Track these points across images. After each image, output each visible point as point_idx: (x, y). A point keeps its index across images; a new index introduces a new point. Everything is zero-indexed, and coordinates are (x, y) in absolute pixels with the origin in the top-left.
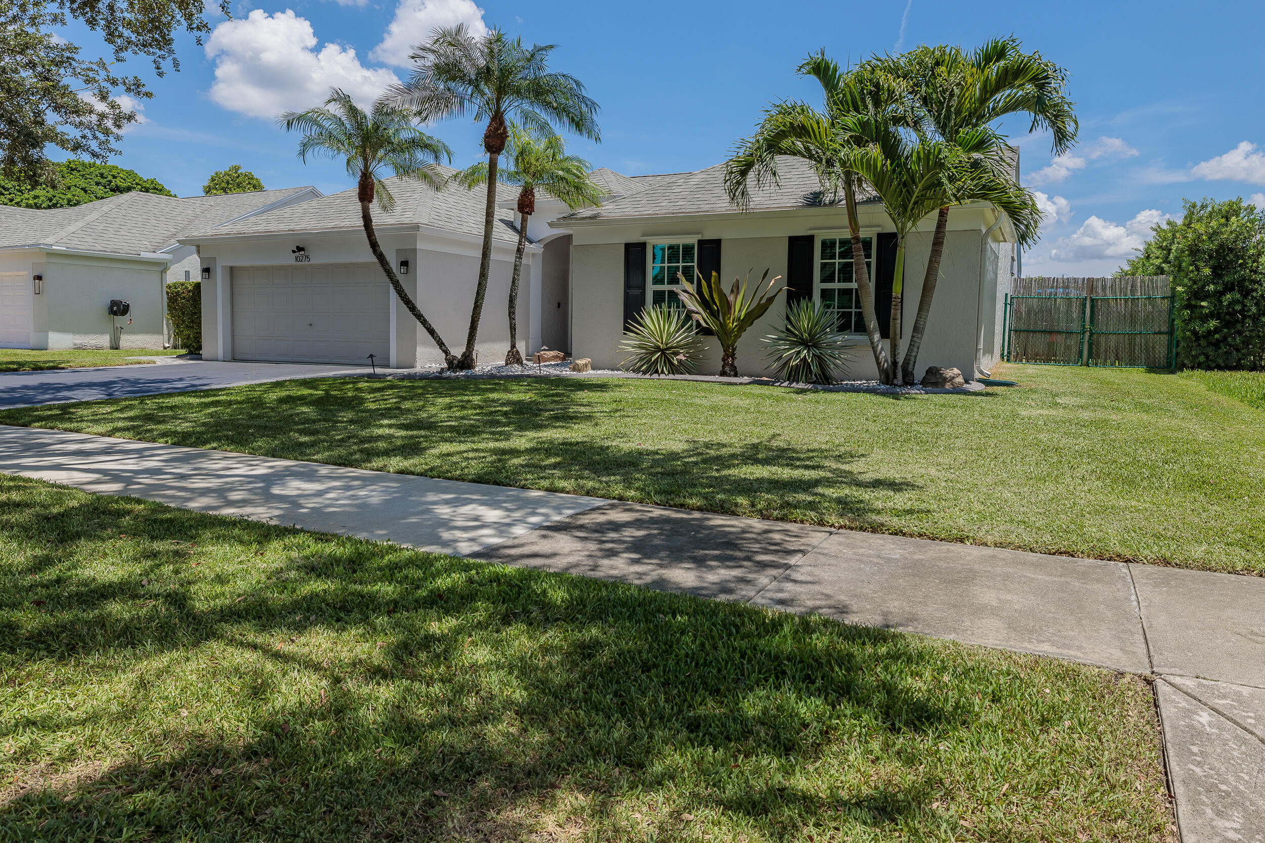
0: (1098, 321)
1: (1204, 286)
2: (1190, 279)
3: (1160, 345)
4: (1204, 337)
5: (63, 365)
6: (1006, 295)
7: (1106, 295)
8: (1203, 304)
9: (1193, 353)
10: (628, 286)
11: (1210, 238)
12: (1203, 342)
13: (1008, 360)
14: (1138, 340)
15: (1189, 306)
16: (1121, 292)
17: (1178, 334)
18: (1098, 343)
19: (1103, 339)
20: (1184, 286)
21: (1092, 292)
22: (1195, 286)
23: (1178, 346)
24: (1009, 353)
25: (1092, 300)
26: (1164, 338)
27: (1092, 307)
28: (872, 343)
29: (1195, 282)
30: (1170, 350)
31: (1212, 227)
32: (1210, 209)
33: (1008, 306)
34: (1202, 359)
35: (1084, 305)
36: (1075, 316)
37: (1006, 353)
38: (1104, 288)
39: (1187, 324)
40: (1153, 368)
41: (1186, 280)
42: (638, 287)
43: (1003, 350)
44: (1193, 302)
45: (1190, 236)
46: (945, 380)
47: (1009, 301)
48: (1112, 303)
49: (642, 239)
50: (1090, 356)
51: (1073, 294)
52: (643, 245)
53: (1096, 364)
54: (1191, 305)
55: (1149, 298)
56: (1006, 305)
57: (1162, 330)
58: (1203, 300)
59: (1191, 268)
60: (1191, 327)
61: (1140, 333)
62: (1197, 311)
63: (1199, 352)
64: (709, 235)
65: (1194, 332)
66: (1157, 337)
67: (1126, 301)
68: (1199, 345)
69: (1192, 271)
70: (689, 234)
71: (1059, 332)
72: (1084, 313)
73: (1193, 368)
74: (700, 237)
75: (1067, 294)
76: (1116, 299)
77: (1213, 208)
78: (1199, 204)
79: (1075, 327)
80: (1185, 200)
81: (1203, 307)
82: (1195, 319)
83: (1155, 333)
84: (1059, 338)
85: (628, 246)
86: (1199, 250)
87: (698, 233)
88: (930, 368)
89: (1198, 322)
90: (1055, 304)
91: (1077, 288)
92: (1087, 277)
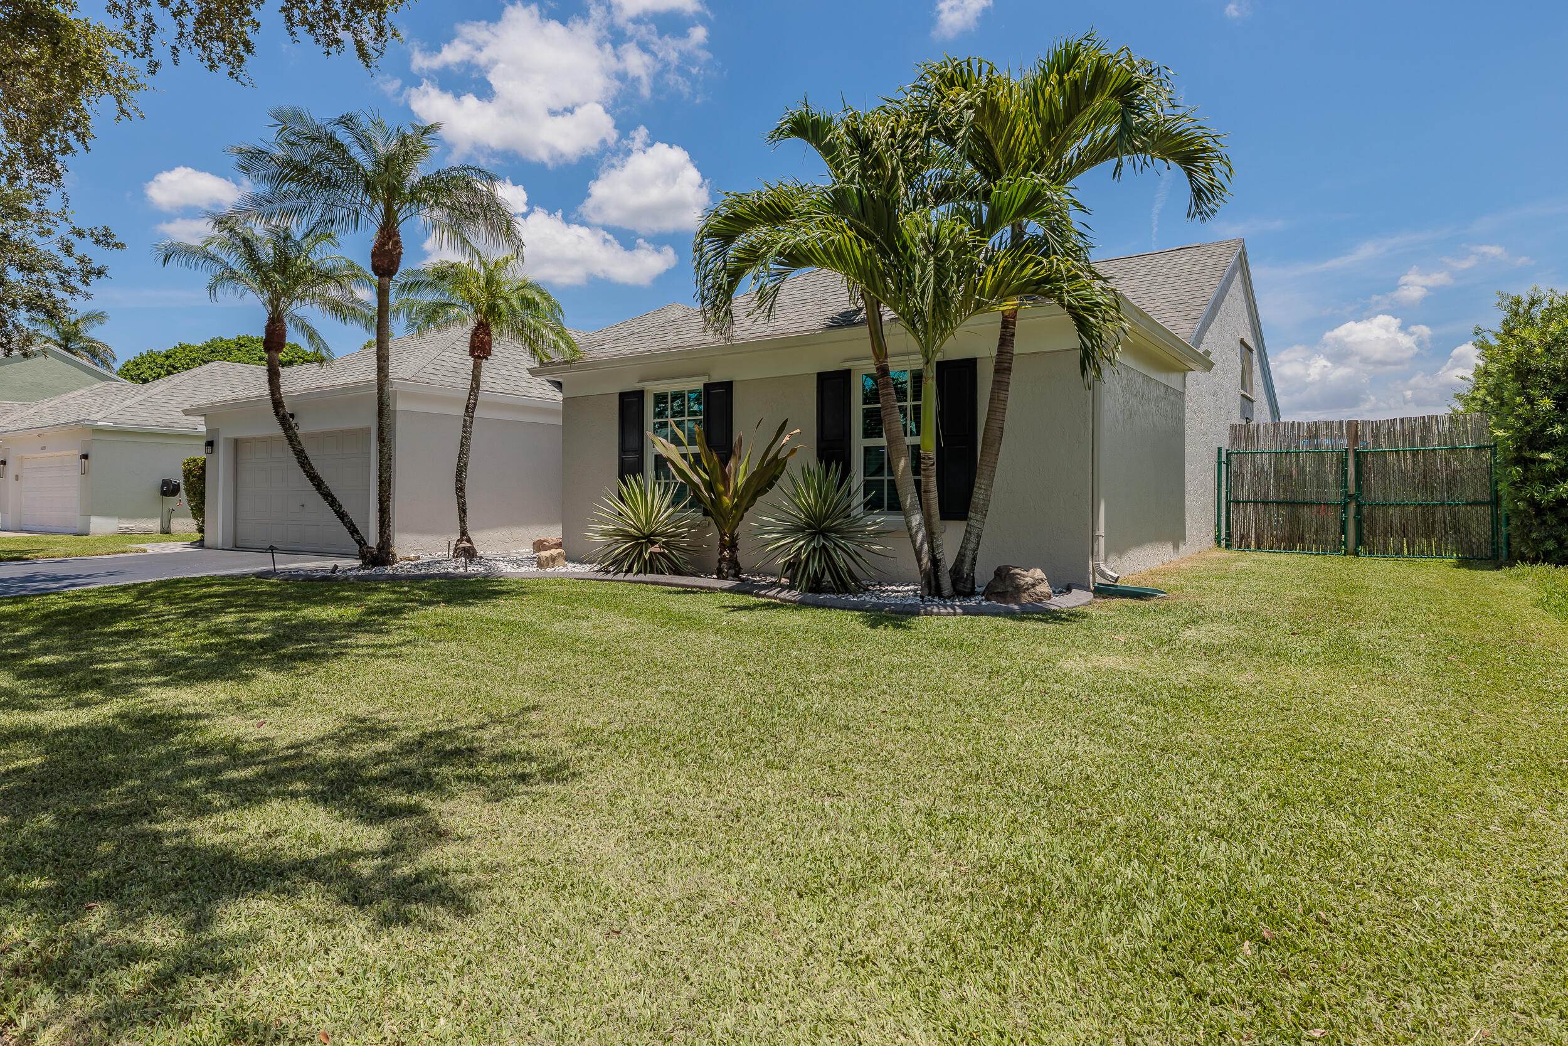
0: (1369, 486)
1: (1544, 427)
2: (1519, 417)
3: (1479, 521)
4: (1552, 509)
5: (28, 556)
6: (1220, 449)
7: (1379, 446)
8: (1545, 456)
9: (1534, 535)
10: (623, 450)
11: (1548, 350)
12: (1550, 518)
13: (1228, 546)
14: (1439, 515)
15: (1519, 461)
16: (1404, 441)
17: (1506, 505)
18: (1372, 519)
19: (1379, 514)
20: (1507, 429)
21: (1356, 442)
22: (1528, 429)
23: (1508, 524)
24: (1229, 535)
25: (1357, 454)
26: (1485, 512)
27: (1358, 465)
28: (909, 529)
29: (1528, 423)
30: (1495, 532)
31: (1552, 334)
32: (1546, 305)
33: (1224, 466)
34: (1550, 545)
35: (1344, 463)
36: (1331, 478)
37: (1223, 535)
38: (1375, 436)
39: (1518, 489)
40: (1470, 560)
41: (1511, 420)
42: (635, 451)
43: (1219, 531)
44: (1527, 454)
45: (1514, 349)
46: (1019, 589)
47: (1224, 459)
48: (1391, 459)
49: (638, 386)
50: (1360, 541)
51: (1325, 443)
52: (640, 394)
53: (1371, 553)
54: (1524, 458)
55: (1454, 449)
56: (1220, 464)
57: (1480, 498)
58: (1545, 450)
59: (1518, 400)
60: (1527, 492)
61: (1442, 504)
62: (1535, 468)
63: (1544, 534)
64: (718, 377)
65: (1532, 502)
66: (1473, 510)
67: (1415, 454)
68: (1544, 522)
69: (1521, 405)
70: (693, 376)
71: (1305, 504)
72: (1345, 473)
73: (1534, 561)
74: (705, 379)
75: (1316, 447)
76: (1397, 452)
77: (1552, 302)
78: (1526, 299)
79: (1333, 495)
80: (1503, 296)
81: (1545, 461)
82: (1533, 480)
83: (1468, 504)
84: (1307, 513)
85: (623, 396)
86: (1529, 370)
87: (703, 375)
88: (999, 569)
89: (1538, 485)
90: (1297, 461)
91: (1331, 436)
92: (1345, 420)
